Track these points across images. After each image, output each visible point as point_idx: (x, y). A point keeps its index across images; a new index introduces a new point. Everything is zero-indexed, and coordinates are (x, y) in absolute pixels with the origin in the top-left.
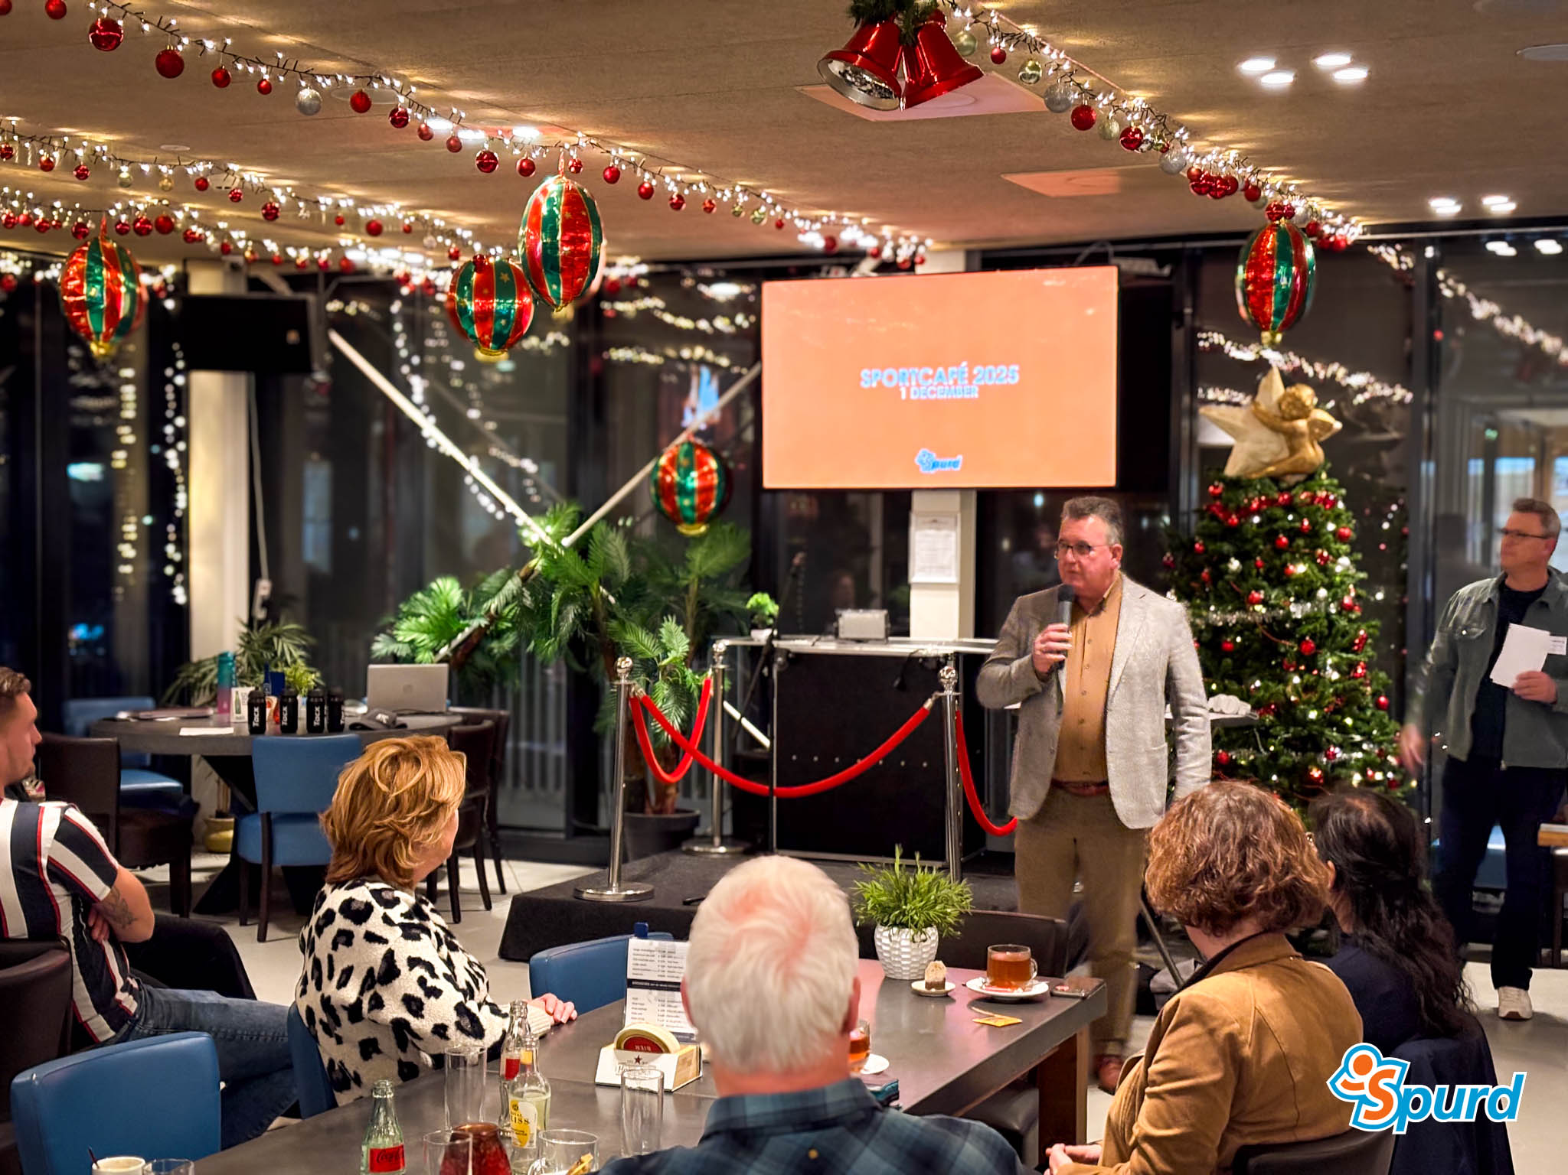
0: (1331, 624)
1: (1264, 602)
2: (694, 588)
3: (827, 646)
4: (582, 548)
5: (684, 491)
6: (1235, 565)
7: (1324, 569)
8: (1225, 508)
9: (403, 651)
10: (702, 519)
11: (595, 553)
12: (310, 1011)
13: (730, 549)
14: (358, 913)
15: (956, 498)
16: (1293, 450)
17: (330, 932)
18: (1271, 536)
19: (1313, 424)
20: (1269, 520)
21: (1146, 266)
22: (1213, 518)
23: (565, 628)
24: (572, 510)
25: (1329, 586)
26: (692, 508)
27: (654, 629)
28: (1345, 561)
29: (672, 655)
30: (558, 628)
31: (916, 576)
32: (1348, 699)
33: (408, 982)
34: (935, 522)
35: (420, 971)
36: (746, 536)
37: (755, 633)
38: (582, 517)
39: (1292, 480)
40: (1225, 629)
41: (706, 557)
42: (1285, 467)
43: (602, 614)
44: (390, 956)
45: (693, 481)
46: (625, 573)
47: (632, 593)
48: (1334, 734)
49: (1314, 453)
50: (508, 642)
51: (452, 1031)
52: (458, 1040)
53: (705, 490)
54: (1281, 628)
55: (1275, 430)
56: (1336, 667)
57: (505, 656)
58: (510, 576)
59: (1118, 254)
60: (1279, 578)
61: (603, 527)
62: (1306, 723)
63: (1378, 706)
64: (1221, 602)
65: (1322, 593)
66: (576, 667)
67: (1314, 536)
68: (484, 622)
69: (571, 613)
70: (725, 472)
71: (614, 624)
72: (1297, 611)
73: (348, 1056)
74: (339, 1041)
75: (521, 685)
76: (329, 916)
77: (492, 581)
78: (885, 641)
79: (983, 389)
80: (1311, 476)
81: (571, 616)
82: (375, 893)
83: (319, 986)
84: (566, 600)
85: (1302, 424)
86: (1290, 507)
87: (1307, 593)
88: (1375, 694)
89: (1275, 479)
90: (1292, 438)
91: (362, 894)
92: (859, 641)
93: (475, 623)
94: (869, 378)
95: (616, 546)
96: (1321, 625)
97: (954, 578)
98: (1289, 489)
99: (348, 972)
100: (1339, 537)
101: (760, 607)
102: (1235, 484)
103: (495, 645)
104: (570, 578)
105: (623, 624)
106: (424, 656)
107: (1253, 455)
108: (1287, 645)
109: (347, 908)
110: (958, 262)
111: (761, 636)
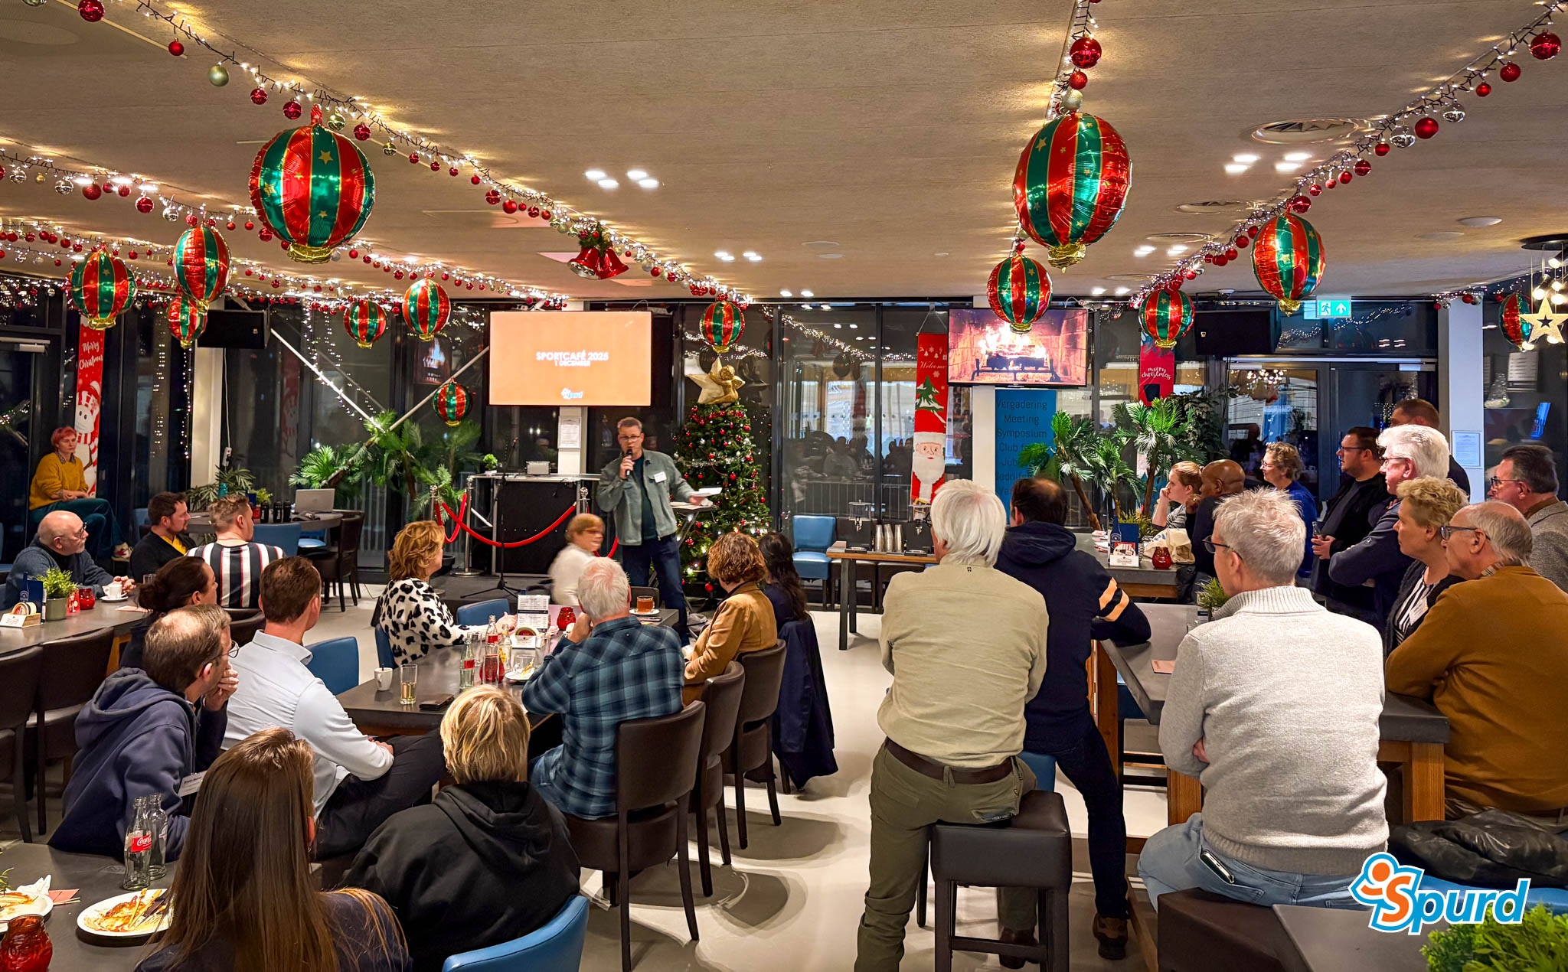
0: (742, 466)
1: (715, 458)
2: (453, 451)
3: (522, 478)
4: (399, 431)
5: (450, 406)
6: (703, 441)
7: (739, 443)
8: (698, 417)
9: (304, 482)
10: (458, 418)
11: (405, 435)
12: (387, 627)
13: (471, 433)
14: (408, 590)
15: (580, 409)
16: (726, 393)
17: (396, 596)
18: (717, 430)
19: (734, 382)
20: (716, 422)
21: (663, 311)
22: (693, 421)
23: (390, 471)
24: (391, 414)
25: (741, 451)
26: (453, 413)
27: (433, 470)
28: (747, 440)
29: (443, 483)
30: (387, 470)
31: (560, 446)
32: (749, 499)
33: (424, 618)
34: (570, 421)
35: (428, 613)
36: (479, 427)
37: (487, 473)
38: (396, 418)
39: (725, 405)
40: (699, 469)
41: (460, 436)
42: (722, 400)
43: (407, 463)
44: (418, 607)
45: (454, 401)
46: (419, 445)
47: (423, 454)
48: (744, 514)
49: (734, 394)
50: (356, 478)
51: (439, 637)
52: (441, 640)
53: (460, 405)
54: (722, 468)
55: (719, 384)
56: (744, 484)
57: (355, 484)
58: (361, 446)
59: (650, 305)
60: (721, 447)
61: (408, 422)
62: (732, 509)
63: (761, 501)
64: (697, 457)
65: (738, 453)
66: (394, 489)
67: (735, 428)
68: (346, 468)
69: (393, 463)
70: (470, 396)
71: (414, 468)
72: (728, 461)
73: (401, 643)
74: (398, 638)
75: (363, 498)
76: (396, 590)
77: (352, 449)
78: (548, 475)
79: (593, 362)
80: (733, 404)
81: (393, 465)
82: (414, 582)
83: (390, 617)
84: (390, 457)
85: (730, 382)
86: (725, 417)
87: (733, 454)
88: (760, 496)
89: (719, 405)
90: (726, 387)
91: (409, 582)
92: (536, 475)
93: (341, 469)
94: (541, 356)
95: (415, 431)
96: (738, 467)
97: (578, 445)
98: (724, 409)
99: (401, 612)
100: (746, 430)
101: (489, 460)
102: (703, 406)
103: (350, 478)
104: (393, 447)
105: (419, 468)
106: (316, 484)
107: (710, 394)
108: (724, 476)
109: (403, 587)
110: (581, 307)
111: (490, 474)
